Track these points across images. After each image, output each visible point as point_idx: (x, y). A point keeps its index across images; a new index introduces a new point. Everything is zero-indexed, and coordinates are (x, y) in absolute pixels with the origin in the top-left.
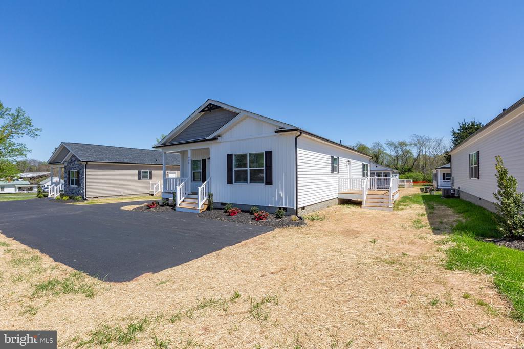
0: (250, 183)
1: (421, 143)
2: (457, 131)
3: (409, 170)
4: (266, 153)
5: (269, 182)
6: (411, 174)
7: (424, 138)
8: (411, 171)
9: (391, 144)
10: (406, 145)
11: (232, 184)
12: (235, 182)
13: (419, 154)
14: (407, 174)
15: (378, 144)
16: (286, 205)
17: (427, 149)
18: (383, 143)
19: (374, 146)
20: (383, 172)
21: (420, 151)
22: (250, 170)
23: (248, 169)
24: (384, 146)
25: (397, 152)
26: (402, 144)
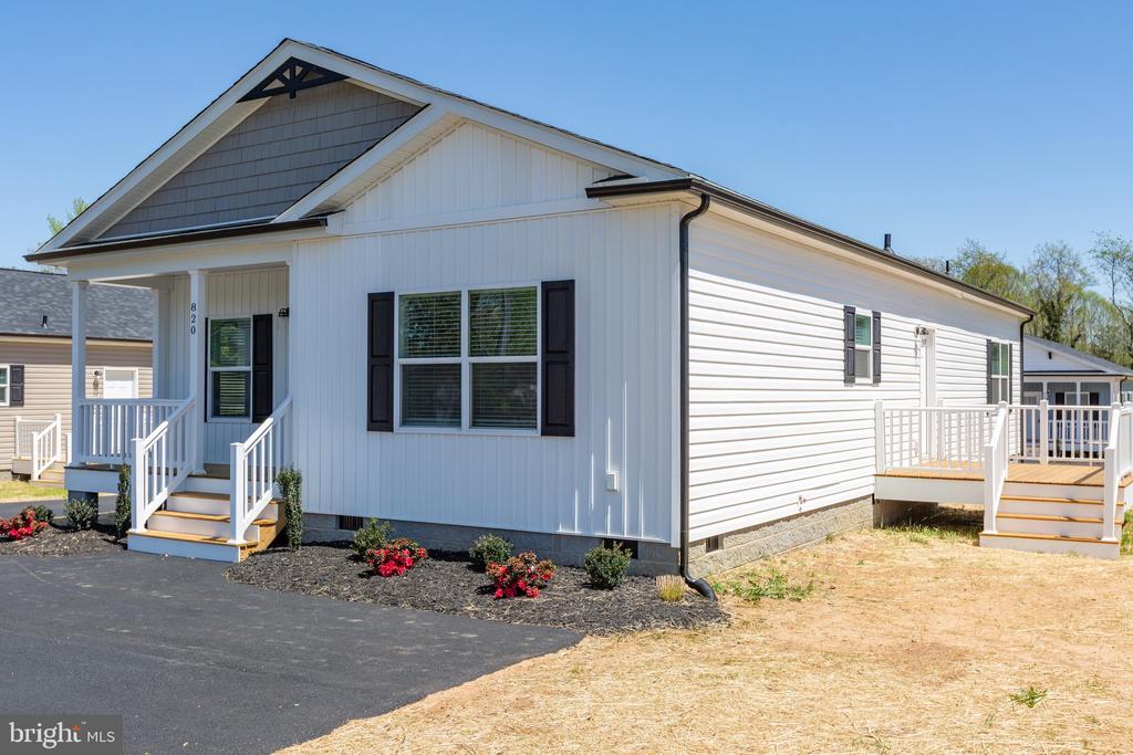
0: (474, 424)
4: (550, 288)
5: (560, 423)
9: (1116, 256)
11: (391, 429)
12: (404, 423)
15: (1060, 256)
16: (634, 528)
19: (1041, 264)
20: (1078, 381)
22: (474, 366)
23: (465, 360)
24: (1087, 262)
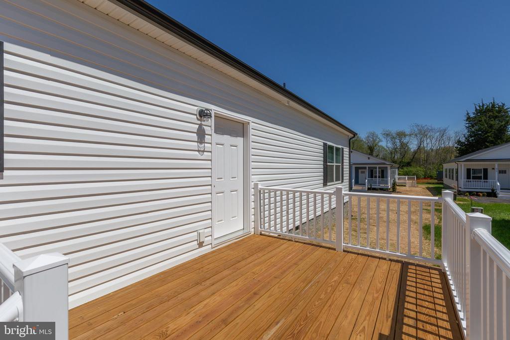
1: (423, 133)
2: (472, 116)
3: (409, 164)
6: (410, 169)
7: (426, 127)
8: (410, 165)
9: (387, 135)
10: (405, 136)
13: (420, 146)
14: (405, 169)
15: (373, 135)
17: (428, 140)
18: (379, 133)
19: (368, 137)
20: (378, 166)
21: (421, 142)
24: (380, 136)
25: (394, 143)
26: (401, 135)
